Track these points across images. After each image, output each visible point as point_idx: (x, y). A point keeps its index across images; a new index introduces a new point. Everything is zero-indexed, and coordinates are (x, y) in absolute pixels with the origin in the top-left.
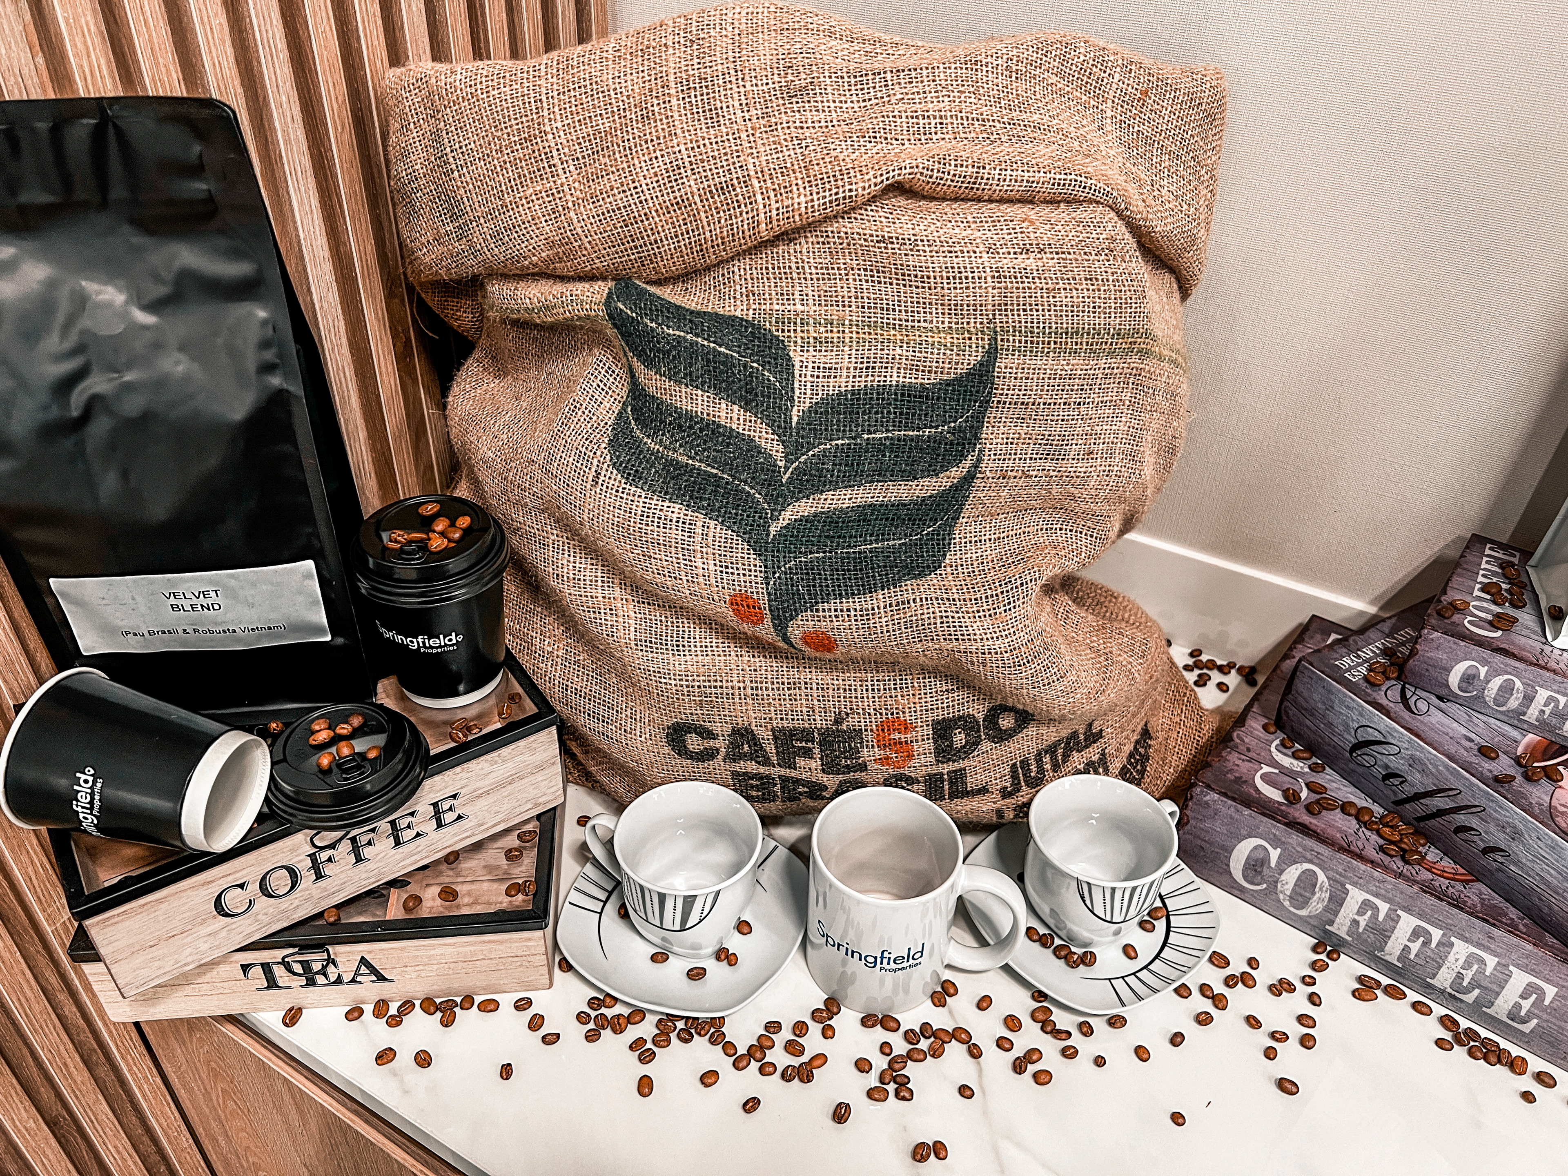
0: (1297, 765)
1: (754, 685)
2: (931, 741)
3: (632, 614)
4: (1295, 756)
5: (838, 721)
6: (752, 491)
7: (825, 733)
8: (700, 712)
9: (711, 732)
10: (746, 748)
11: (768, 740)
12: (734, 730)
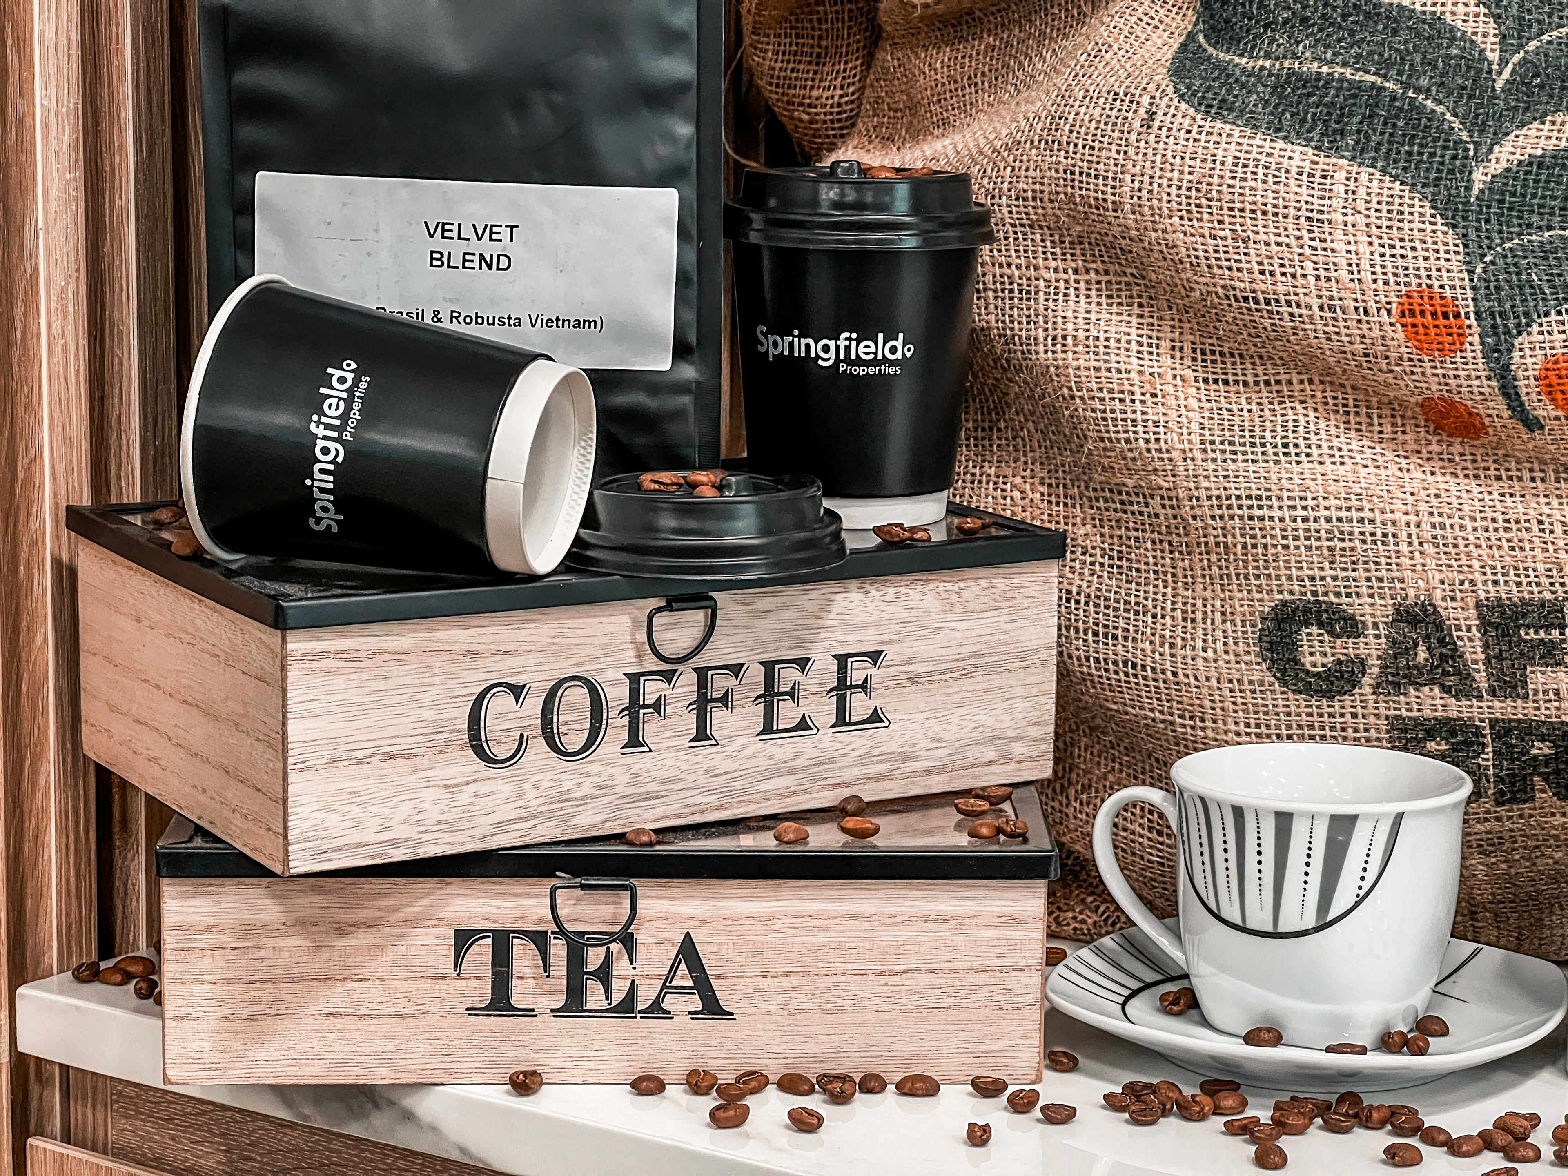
1: (1437, 519)
3: (1194, 404)
6: (1440, 109)
8: (1328, 572)
9: (1350, 619)
10: (1422, 654)
11: (1469, 629)
12: (1397, 611)
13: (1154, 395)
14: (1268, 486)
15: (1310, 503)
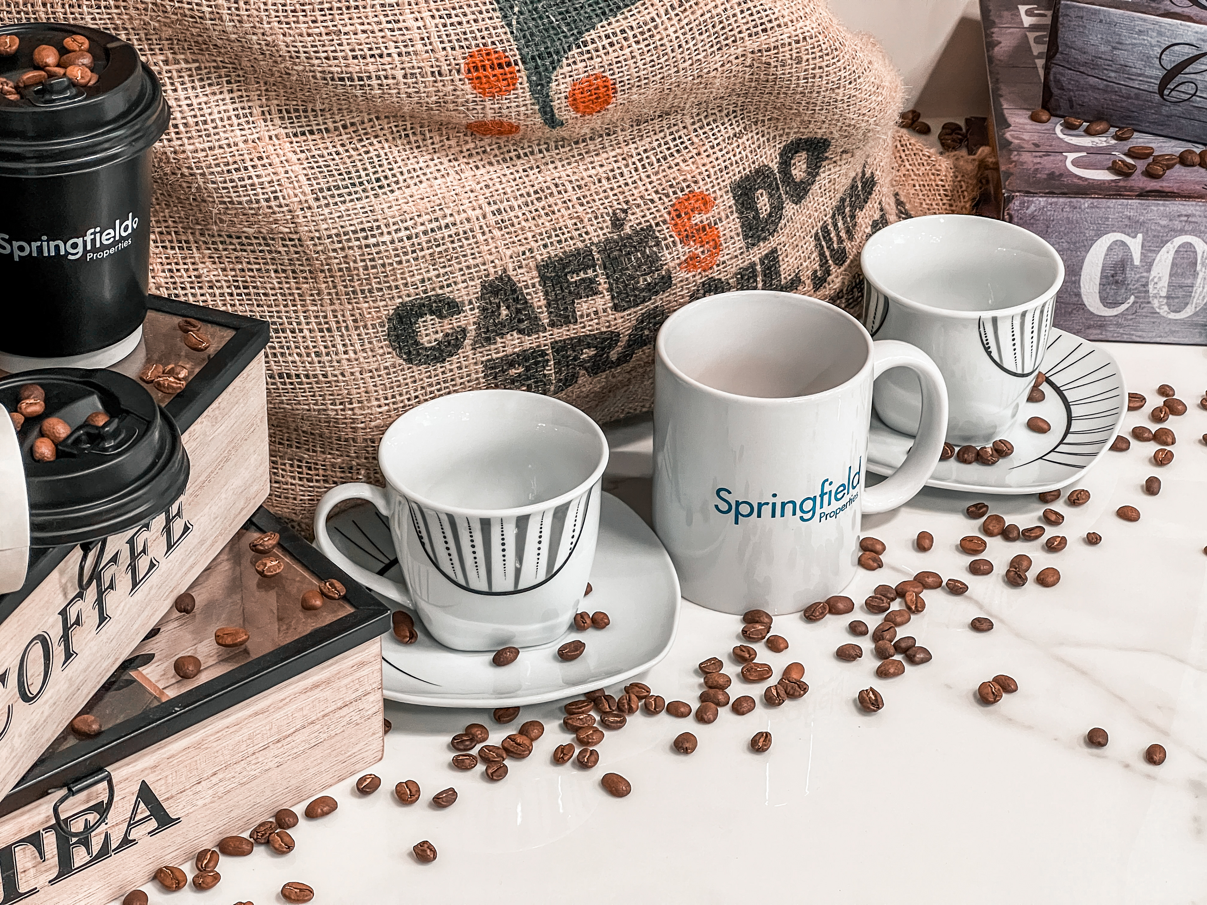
0: (1100, 141)
1: (494, 208)
2: (736, 215)
4: (1088, 133)
5: (617, 223)
7: (607, 247)
8: (433, 273)
9: (452, 302)
10: (504, 312)
11: (534, 286)
12: (483, 287)
13: (260, 158)
14: (375, 217)
15: (410, 223)
